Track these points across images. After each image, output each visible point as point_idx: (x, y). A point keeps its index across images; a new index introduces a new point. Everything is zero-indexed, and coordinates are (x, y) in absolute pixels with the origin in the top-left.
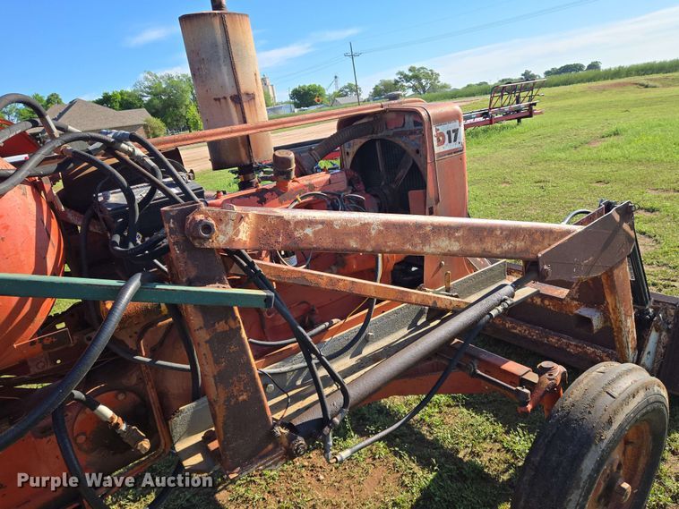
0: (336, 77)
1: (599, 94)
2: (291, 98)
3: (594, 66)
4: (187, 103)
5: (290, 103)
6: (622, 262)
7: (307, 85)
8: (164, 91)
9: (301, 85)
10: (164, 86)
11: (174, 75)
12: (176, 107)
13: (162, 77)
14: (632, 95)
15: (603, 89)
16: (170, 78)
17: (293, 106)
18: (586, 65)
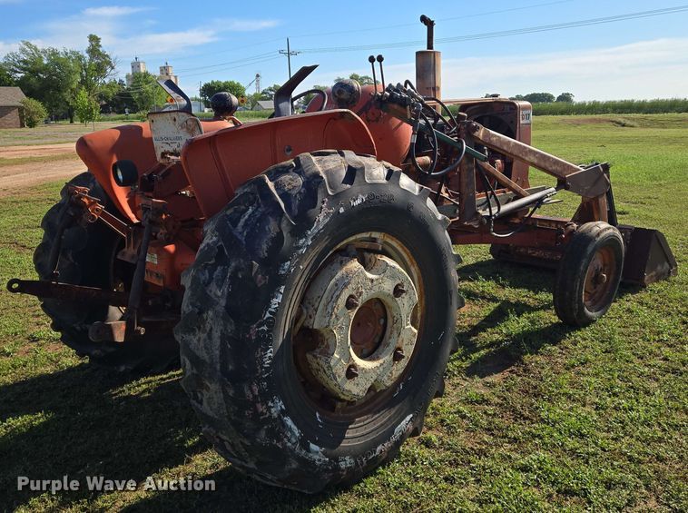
0: (258, 76)
1: (572, 129)
2: (201, 95)
3: (565, 98)
4: (74, 86)
5: (200, 100)
6: (603, 195)
7: (223, 81)
8: (45, 69)
9: (215, 81)
10: (45, 62)
11: (61, 50)
12: (59, 89)
13: (44, 52)
14: (609, 132)
15: (578, 124)
16: (54, 53)
17: (203, 106)
18: (556, 96)
